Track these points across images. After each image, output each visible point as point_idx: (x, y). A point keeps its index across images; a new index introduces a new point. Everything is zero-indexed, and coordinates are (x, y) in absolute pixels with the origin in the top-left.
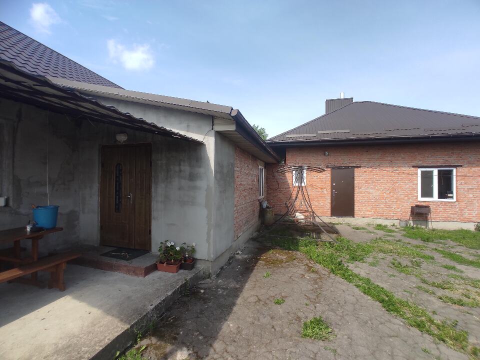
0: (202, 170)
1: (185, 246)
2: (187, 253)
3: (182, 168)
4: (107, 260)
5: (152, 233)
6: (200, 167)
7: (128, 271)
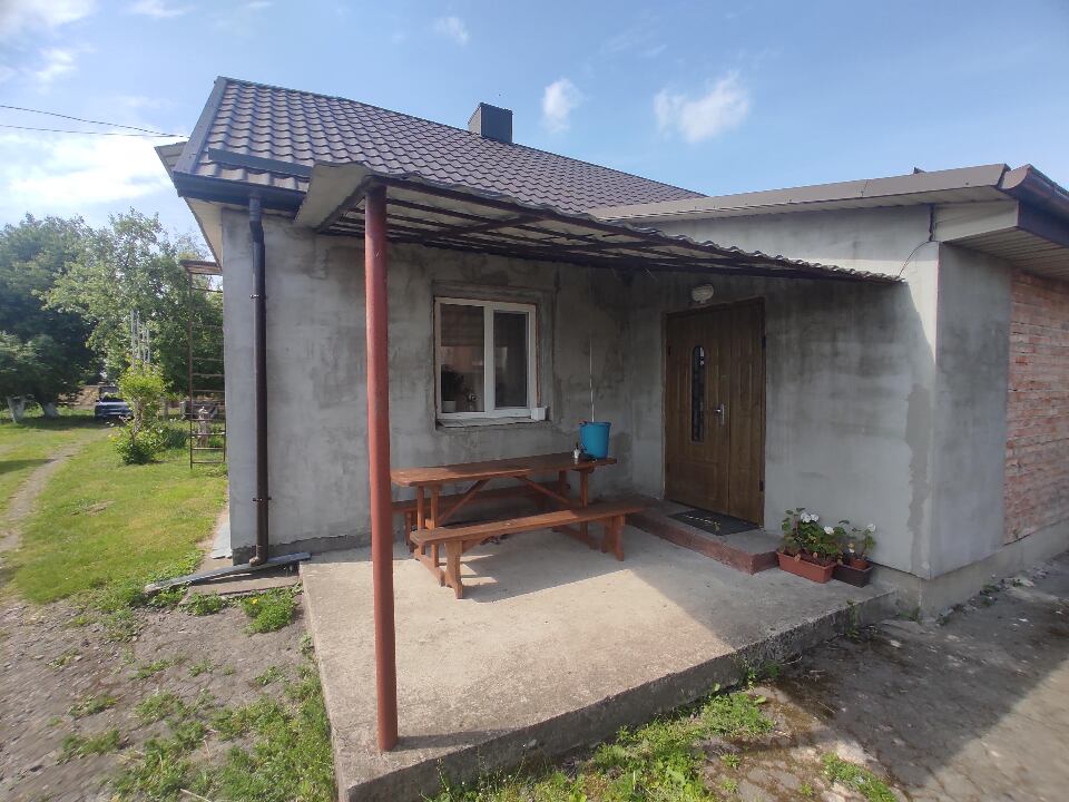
0: (896, 349)
1: (848, 529)
2: (851, 545)
3: (841, 346)
4: (680, 526)
5: (767, 490)
6: (891, 341)
7: (720, 556)
